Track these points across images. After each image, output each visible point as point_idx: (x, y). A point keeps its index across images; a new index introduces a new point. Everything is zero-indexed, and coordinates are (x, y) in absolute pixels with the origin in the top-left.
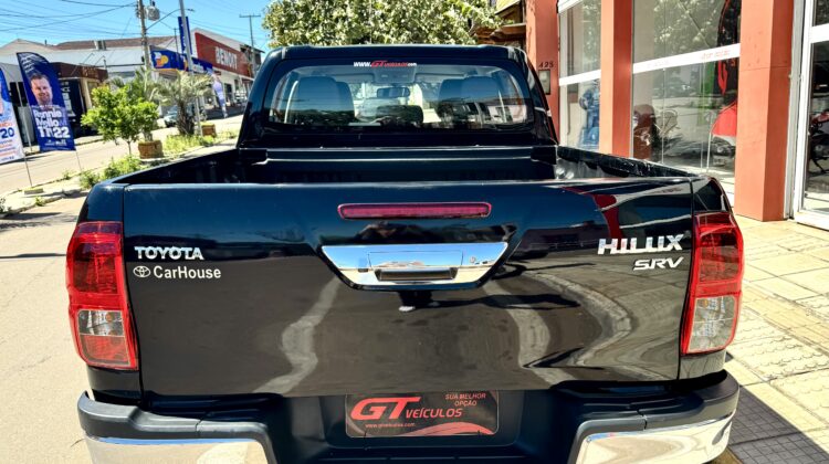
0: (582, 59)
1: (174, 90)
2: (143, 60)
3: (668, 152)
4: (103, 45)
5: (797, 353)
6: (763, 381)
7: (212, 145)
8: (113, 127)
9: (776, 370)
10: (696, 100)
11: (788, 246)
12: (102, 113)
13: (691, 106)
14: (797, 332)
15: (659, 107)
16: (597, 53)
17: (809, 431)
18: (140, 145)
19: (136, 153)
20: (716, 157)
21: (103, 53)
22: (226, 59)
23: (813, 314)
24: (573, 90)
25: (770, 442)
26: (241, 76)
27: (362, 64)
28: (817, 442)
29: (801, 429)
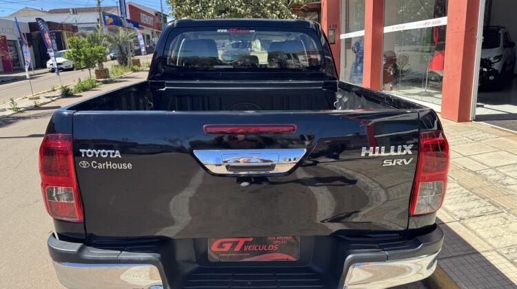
0: (353, 23)
1: (115, 38)
2: (98, 20)
3: (404, 79)
4: (75, 11)
5: (476, 204)
6: (456, 221)
7: (138, 71)
8: (80, 60)
9: (464, 214)
10: (420, 47)
11: (471, 137)
12: (73, 52)
13: (417, 51)
14: (477, 192)
15: (399, 51)
16: (362, 19)
17: (483, 252)
18: (96, 71)
19: (94, 75)
20: (430, 82)
21: (75, 16)
22: (147, 19)
23: (486, 180)
24: (348, 41)
25: (459, 258)
26: (155, 30)
27: (222, 31)
28: (488, 259)
29: (479, 251)
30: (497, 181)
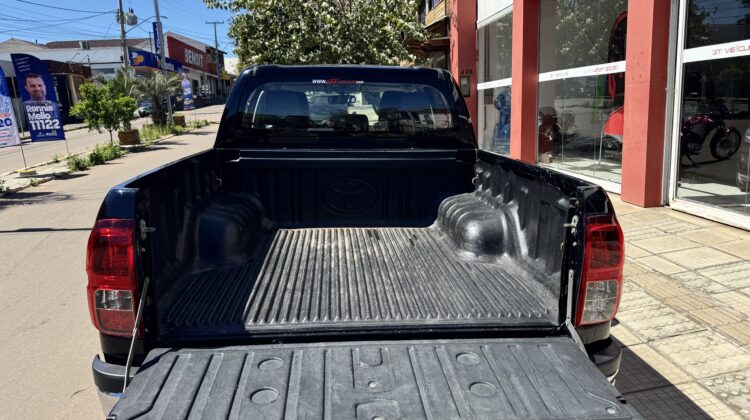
0: (496, 66)
1: (149, 86)
2: (122, 58)
3: (568, 146)
4: (87, 45)
5: (670, 319)
6: (643, 343)
7: (181, 133)
8: (97, 118)
9: (653, 334)
10: (590, 101)
11: (663, 228)
12: (87, 106)
13: (586, 106)
14: (671, 302)
15: (560, 106)
16: (508, 61)
17: (679, 384)
18: (120, 133)
19: (116, 139)
20: (607, 152)
21: (86, 52)
22: (194, 58)
23: (684, 286)
24: (489, 93)
25: (648, 393)
26: (206, 74)
27: (319, 81)
28: (685, 393)
29: (673, 383)
30: (698, 288)
